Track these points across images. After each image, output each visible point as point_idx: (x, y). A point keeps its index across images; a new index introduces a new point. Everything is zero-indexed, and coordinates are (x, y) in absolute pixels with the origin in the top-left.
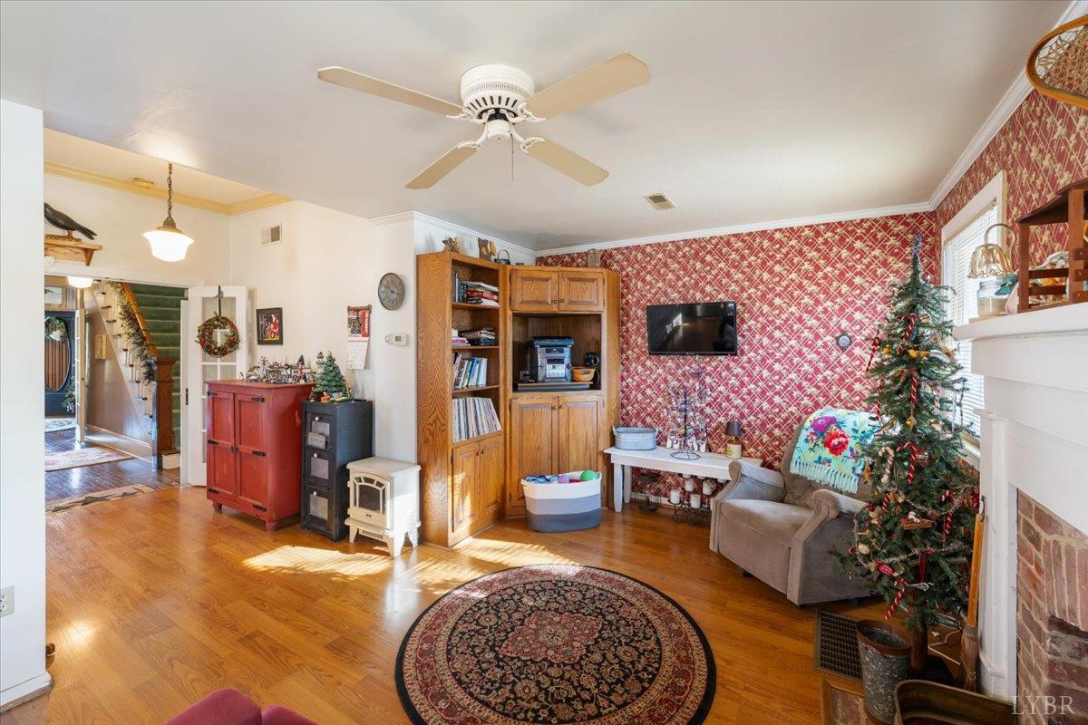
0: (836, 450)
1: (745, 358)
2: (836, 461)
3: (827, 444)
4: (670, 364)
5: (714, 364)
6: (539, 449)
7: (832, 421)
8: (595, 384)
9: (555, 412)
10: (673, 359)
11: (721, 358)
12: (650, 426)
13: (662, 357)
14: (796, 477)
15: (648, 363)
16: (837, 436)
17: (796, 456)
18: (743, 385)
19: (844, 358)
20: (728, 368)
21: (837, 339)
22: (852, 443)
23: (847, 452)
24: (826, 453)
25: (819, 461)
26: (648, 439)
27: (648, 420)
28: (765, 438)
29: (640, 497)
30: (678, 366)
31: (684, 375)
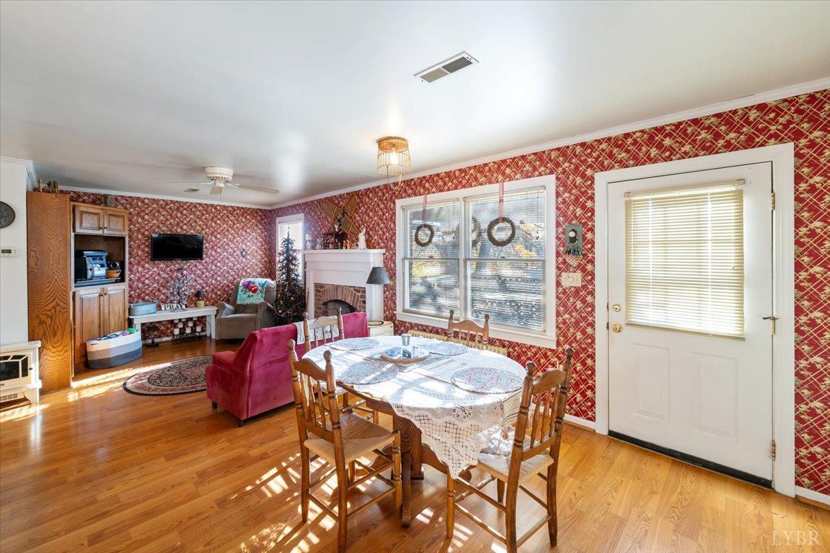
0: (255, 291)
1: (204, 261)
2: (255, 295)
3: (250, 290)
4: (162, 265)
5: (188, 264)
6: (93, 322)
7: (250, 282)
8: (122, 279)
9: (102, 298)
10: (164, 263)
11: (192, 261)
12: (148, 301)
13: (156, 262)
14: (240, 305)
15: (147, 265)
16: (253, 287)
17: (238, 297)
18: (203, 273)
19: (244, 260)
20: (196, 266)
21: (242, 252)
22: (260, 288)
23: (259, 291)
24: (251, 293)
25: (249, 296)
26: (152, 307)
27: (147, 298)
28: (214, 296)
29: (150, 341)
30: (167, 266)
31: (171, 270)
